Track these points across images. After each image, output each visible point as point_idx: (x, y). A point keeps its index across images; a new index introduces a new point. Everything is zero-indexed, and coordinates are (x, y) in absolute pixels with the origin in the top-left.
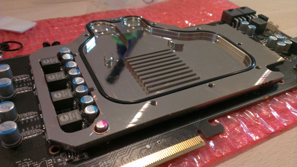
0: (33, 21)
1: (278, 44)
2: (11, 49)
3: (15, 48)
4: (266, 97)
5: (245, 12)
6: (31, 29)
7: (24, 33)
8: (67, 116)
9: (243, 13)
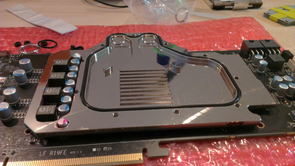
0: (75, 26)
1: (279, 86)
2: (48, 46)
3: (51, 46)
4: (233, 136)
5: (267, 45)
6: (71, 32)
7: (64, 35)
8: (45, 109)
9: (263, 46)
